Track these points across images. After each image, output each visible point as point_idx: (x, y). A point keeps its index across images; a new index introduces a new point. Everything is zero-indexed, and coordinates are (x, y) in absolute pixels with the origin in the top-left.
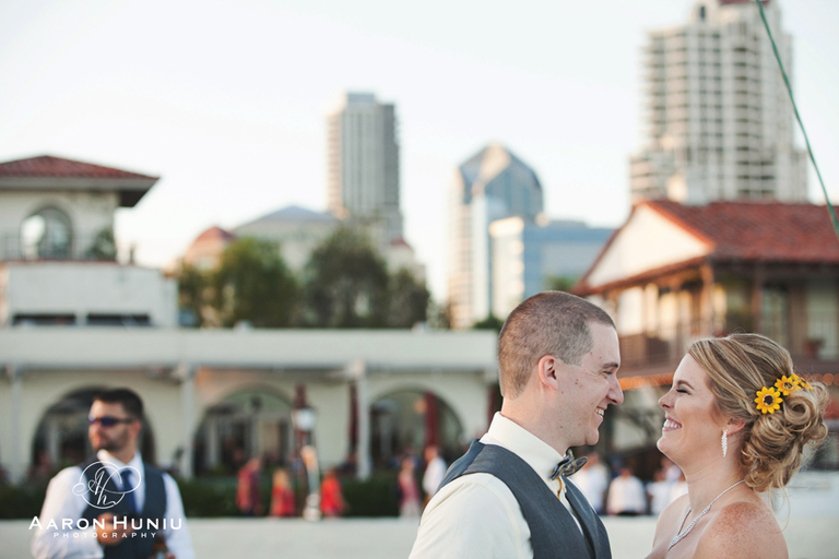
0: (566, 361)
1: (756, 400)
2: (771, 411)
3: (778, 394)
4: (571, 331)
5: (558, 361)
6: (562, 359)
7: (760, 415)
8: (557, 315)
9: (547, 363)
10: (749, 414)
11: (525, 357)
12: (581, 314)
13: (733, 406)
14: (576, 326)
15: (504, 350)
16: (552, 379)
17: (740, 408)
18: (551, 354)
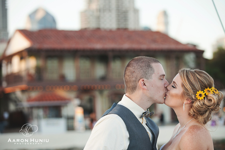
0: (147, 79)
1: (196, 94)
2: (201, 99)
3: (204, 94)
4: (146, 68)
5: (145, 80)
6: (146, 78)
7: (196, 99)
8: (140, 64)
9: (142, 81)
10: (193, 98)
11: (134, 81)
12: (148, 62)
13: (188, 94)
14: (147, 66)
15: (126, 81)
16: (145, 86)
17: (190, 96)
18: (142, 78)
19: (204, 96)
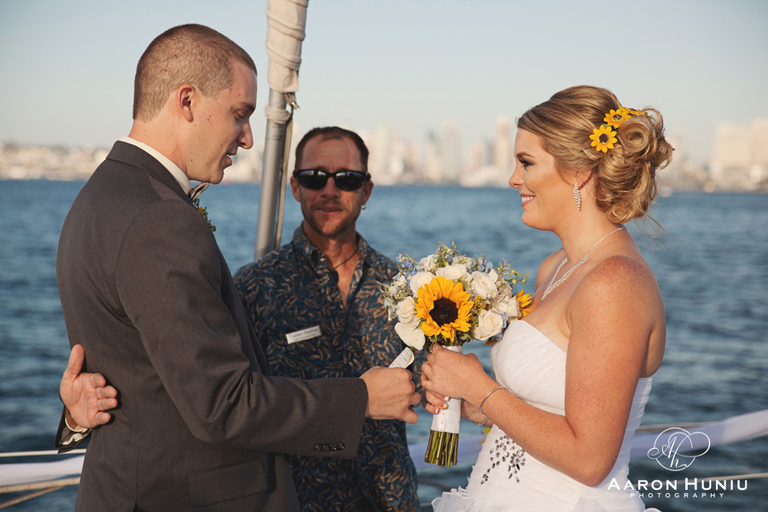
3: (610, 129)
4: (214, 65)
6: (200, 89)
7: (602, 157)
11: (164, 81)
12: (227, 51)
14: (220, 61)
15: (144, 71)
19: (615, 133)
